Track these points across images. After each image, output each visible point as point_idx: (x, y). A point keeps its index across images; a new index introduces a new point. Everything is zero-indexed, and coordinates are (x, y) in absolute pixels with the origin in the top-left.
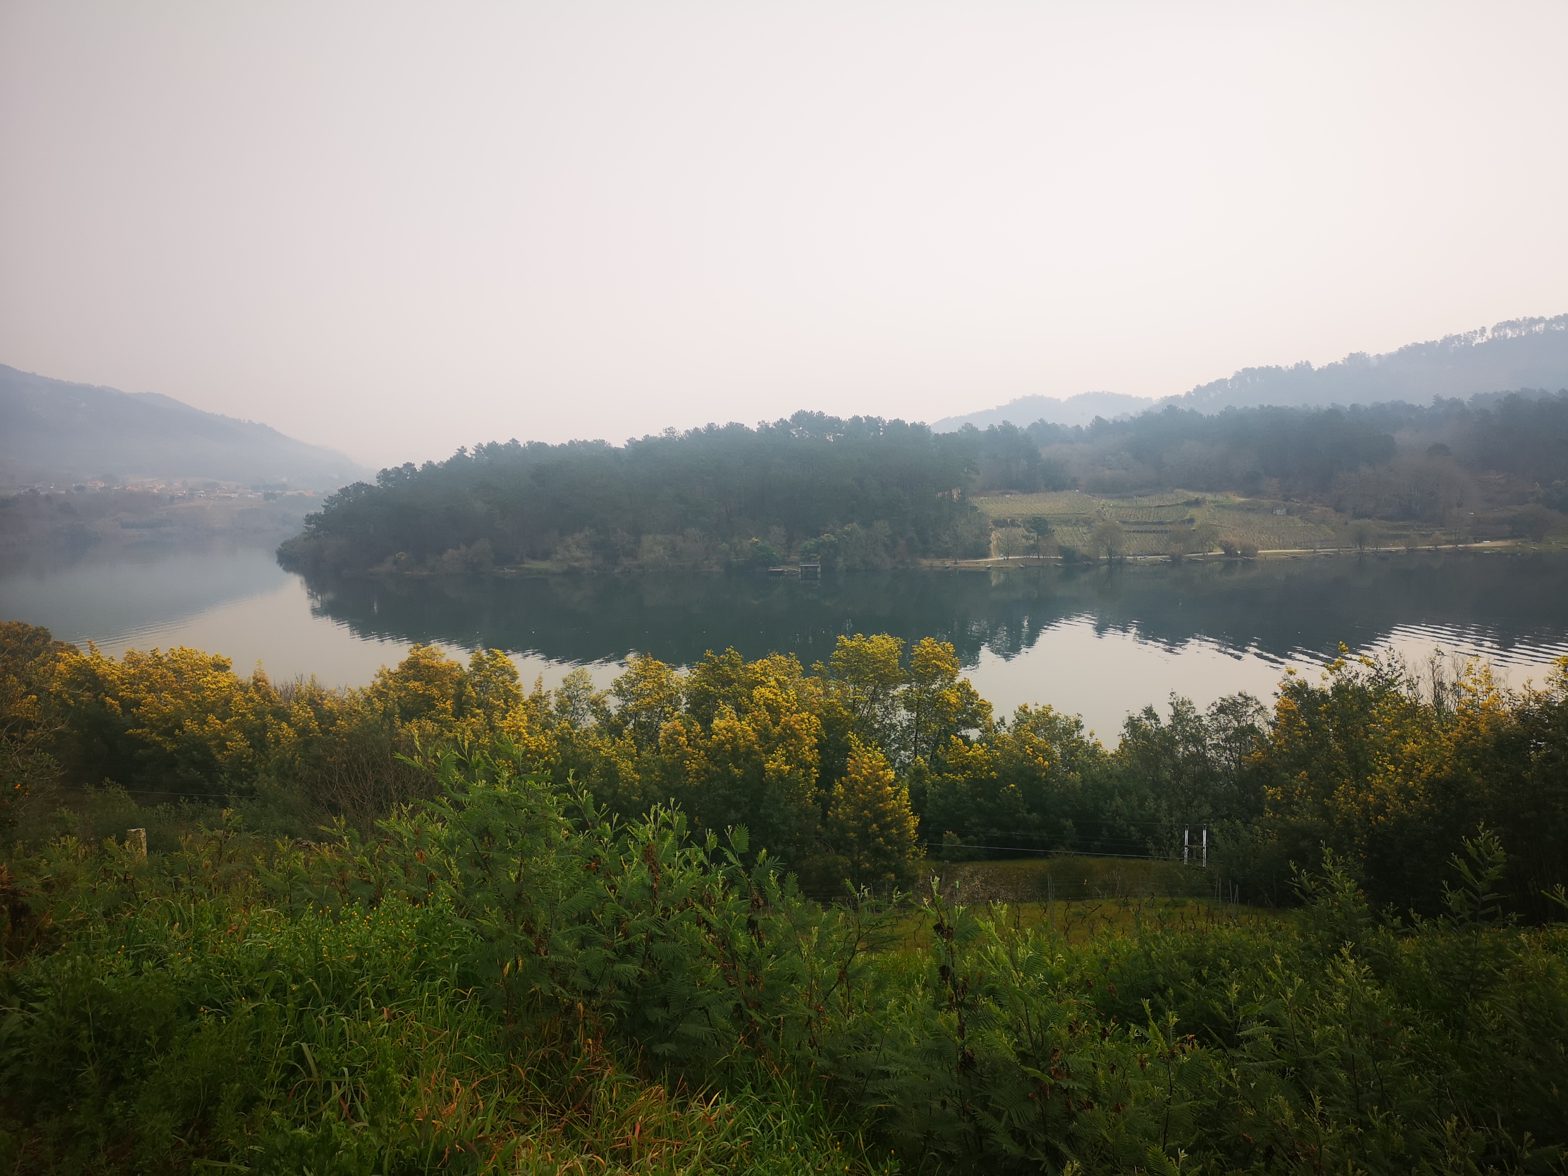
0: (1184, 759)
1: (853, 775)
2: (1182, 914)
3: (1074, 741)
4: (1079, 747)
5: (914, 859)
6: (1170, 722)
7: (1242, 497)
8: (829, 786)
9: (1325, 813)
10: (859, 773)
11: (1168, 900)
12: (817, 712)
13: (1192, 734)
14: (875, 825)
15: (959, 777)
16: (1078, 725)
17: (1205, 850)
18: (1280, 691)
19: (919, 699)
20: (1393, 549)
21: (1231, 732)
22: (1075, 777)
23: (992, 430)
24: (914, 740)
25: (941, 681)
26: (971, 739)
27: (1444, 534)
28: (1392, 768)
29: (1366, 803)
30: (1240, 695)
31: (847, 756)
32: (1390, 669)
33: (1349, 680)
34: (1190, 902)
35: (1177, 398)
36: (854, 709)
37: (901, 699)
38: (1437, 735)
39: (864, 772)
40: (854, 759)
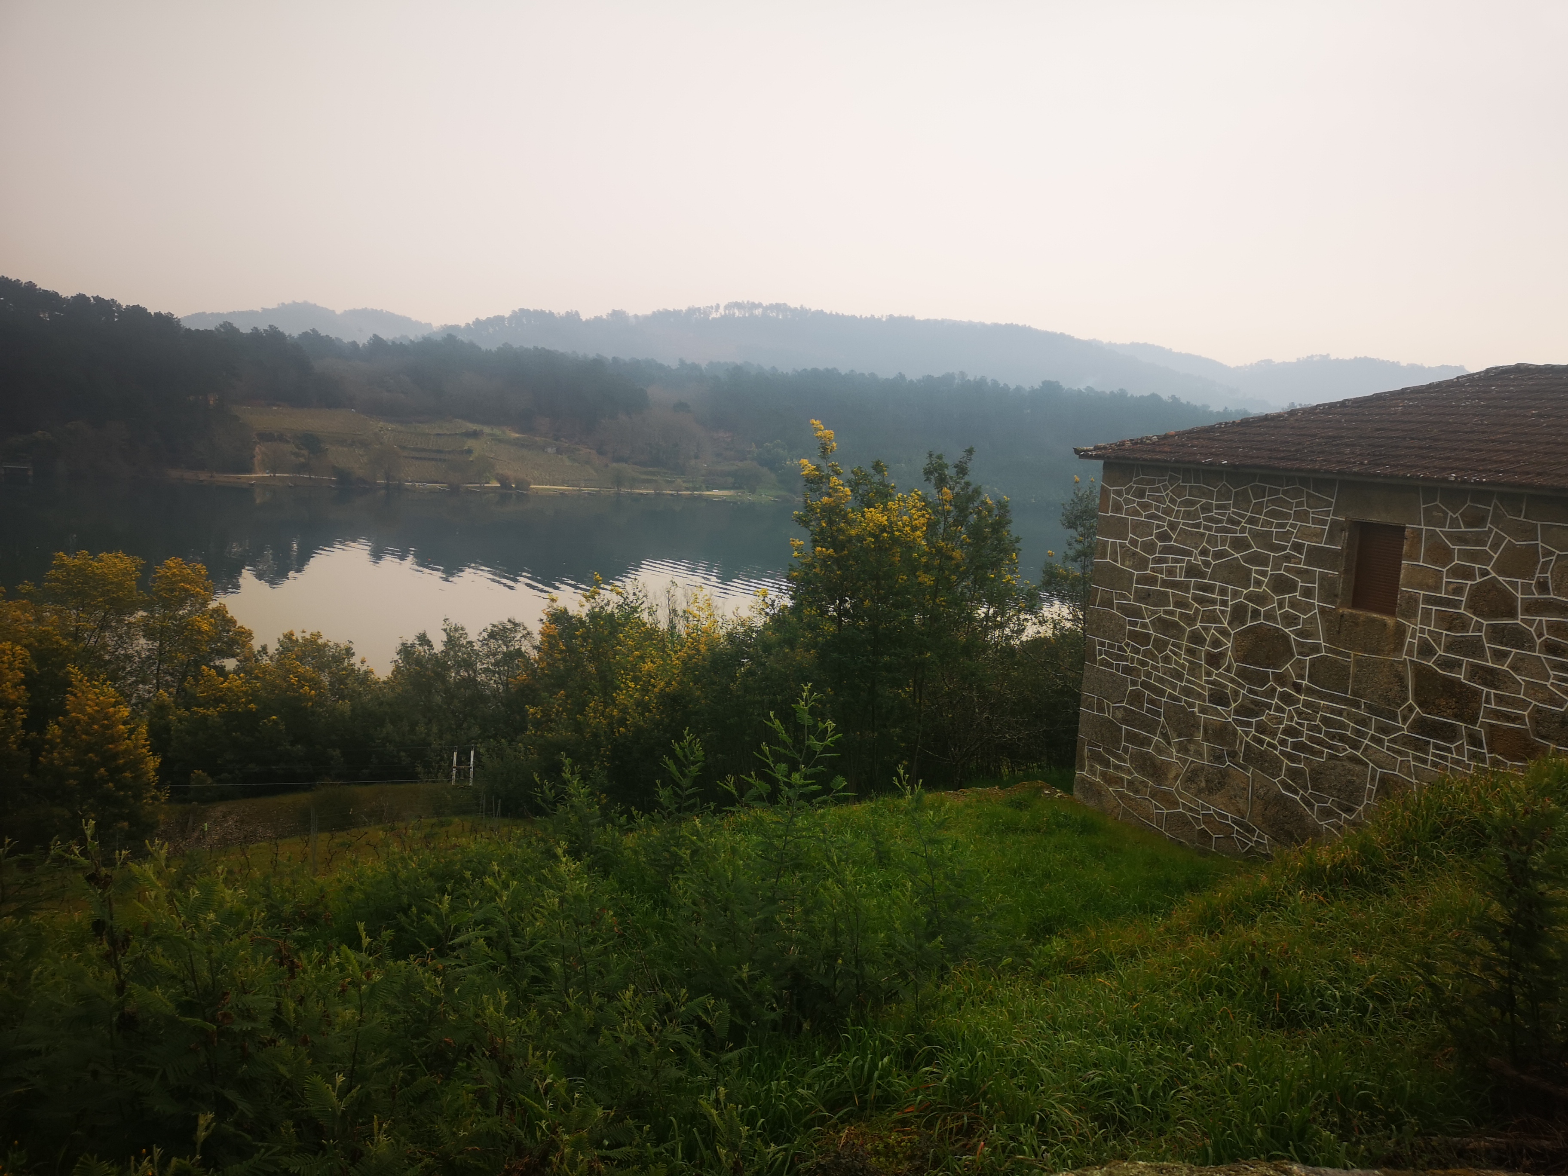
0: (456, 684)
1: (74, 714)
2: (447, 832)
3: (344, 669)
4: (348, 675)
5: (153, 804)
6: (443, 648)
7: (517, 432)
8: (42, 729)
9: (578, 728)
10: (82, 711)
11: (434, 820)
12: (25, 641)
13: (464, 660)
14: (102, 770)
15: (211, 711)
16: (349, 652)
17: (472, 770)
18: (545, 618)
19: (163, 627)
20: (644, 492)
21: (500, 656)
22: (345, 706)
23: (256, 334)
24: (156, 672)
25: (191, 606)
26: (227, 669)
27: (684, 482)
28: (632, 685)
29: (612, 717)
30: (509, 621)
31: (66, 692)
32: (635, 597)
33: (602, 607)
34: (456, 820)
35: (456, 328)
36: (76, 637)
37: (139, 626)
38: (669, 655)
39: (89, 710)
40: (75, 695)
